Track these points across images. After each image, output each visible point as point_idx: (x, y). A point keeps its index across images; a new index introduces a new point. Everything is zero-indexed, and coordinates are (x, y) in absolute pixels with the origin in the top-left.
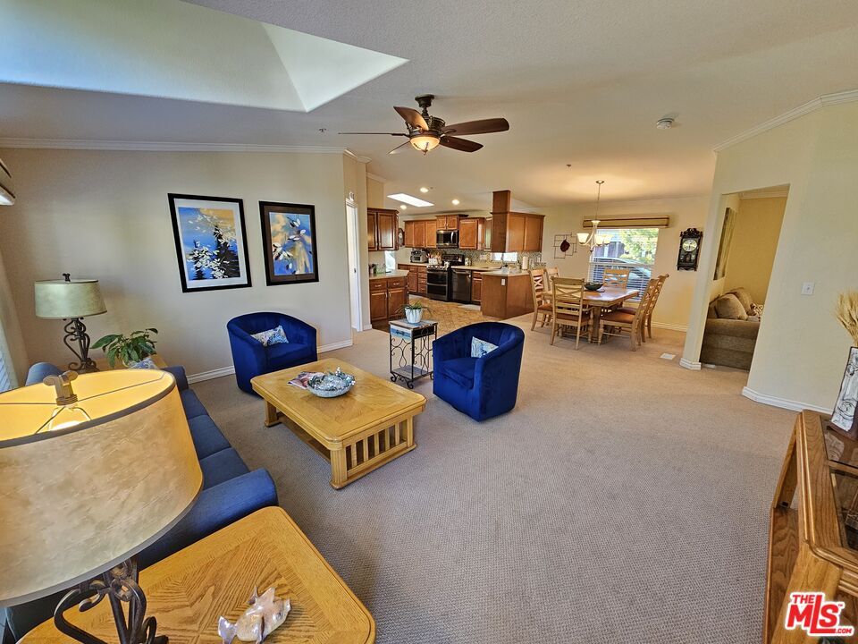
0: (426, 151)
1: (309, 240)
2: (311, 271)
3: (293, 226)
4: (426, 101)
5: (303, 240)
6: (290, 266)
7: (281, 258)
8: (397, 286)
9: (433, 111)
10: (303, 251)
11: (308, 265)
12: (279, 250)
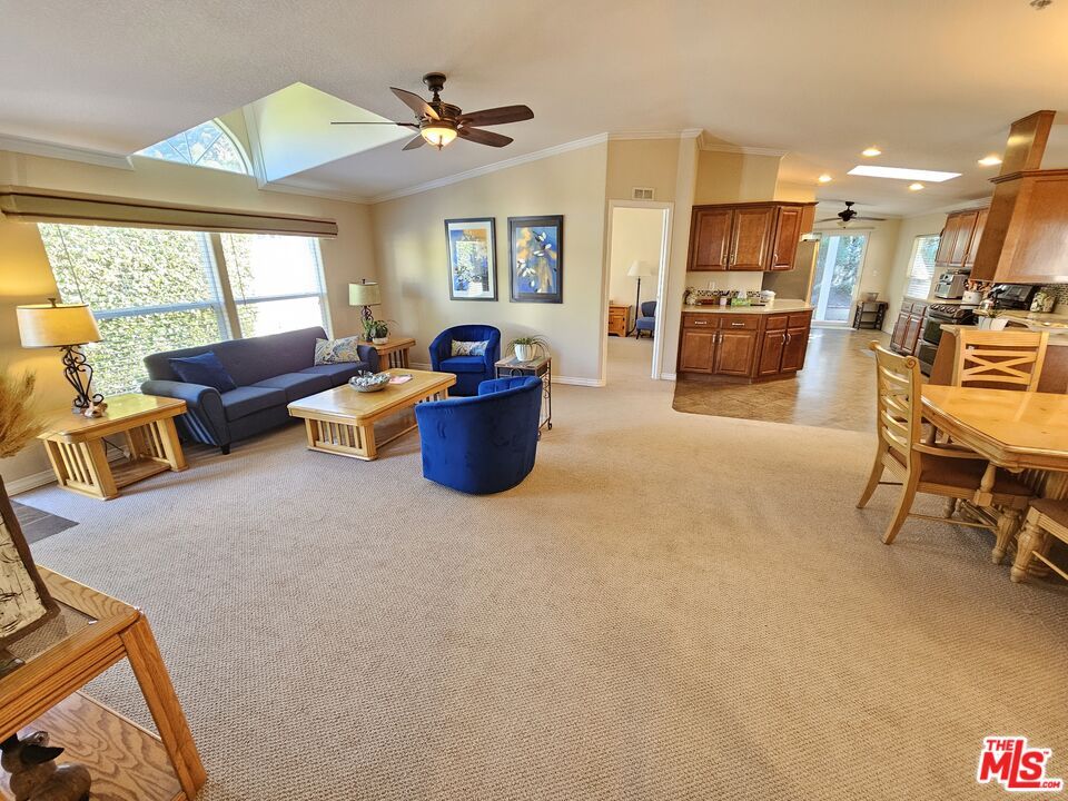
0: (440, 146)
1: (554, 256)
2: (554, 291)
3: (539, 240)
4: (436, 81)
5: (547, 256)
6: (533, 284)
7: (524, 275)
8: (740, 328)
9: (446, 96)
10: (547, 269)
11: (551, 284)
12: (523, 266)
